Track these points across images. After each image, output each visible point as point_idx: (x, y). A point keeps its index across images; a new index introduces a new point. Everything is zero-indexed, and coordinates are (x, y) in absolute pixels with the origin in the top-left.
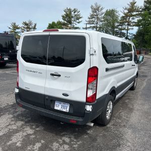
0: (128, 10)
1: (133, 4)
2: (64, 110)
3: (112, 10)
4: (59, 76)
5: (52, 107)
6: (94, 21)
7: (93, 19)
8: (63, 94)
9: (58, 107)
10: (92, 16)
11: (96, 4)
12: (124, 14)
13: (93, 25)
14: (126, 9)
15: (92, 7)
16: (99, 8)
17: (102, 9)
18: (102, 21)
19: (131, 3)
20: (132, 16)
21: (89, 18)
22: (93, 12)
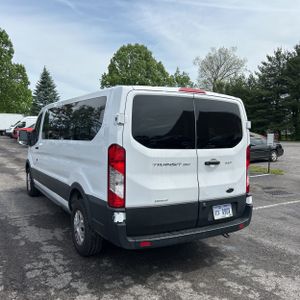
2: (227, 216)
4: (217, 163)
5: (209, 219)
9: (218, 214)
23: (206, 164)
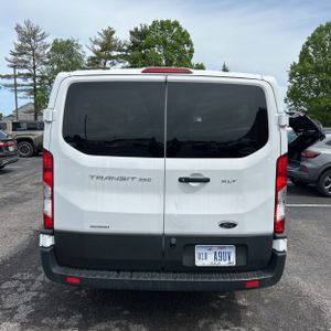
0: (102, 45)
1: (109, 34)
2: (224, 263)
3: (68, 42)
4: (207, 180)
5: (186, 263)
6: (27, 62)
7: (25, 57)
8: (222, 225)
9: (205, 258)
10: (21, 51)
11: (28, 23)
12: (95, 52)
13: (25, 71)
14: (96, 42)
15: (18, 28)
16: (35, 32)
17: (43, 36)
18: (45, 64)
19: (106, 32)
20: (111, 58)
21: (14, 54)
22: (22, 40)
23: (180, 180)
